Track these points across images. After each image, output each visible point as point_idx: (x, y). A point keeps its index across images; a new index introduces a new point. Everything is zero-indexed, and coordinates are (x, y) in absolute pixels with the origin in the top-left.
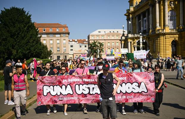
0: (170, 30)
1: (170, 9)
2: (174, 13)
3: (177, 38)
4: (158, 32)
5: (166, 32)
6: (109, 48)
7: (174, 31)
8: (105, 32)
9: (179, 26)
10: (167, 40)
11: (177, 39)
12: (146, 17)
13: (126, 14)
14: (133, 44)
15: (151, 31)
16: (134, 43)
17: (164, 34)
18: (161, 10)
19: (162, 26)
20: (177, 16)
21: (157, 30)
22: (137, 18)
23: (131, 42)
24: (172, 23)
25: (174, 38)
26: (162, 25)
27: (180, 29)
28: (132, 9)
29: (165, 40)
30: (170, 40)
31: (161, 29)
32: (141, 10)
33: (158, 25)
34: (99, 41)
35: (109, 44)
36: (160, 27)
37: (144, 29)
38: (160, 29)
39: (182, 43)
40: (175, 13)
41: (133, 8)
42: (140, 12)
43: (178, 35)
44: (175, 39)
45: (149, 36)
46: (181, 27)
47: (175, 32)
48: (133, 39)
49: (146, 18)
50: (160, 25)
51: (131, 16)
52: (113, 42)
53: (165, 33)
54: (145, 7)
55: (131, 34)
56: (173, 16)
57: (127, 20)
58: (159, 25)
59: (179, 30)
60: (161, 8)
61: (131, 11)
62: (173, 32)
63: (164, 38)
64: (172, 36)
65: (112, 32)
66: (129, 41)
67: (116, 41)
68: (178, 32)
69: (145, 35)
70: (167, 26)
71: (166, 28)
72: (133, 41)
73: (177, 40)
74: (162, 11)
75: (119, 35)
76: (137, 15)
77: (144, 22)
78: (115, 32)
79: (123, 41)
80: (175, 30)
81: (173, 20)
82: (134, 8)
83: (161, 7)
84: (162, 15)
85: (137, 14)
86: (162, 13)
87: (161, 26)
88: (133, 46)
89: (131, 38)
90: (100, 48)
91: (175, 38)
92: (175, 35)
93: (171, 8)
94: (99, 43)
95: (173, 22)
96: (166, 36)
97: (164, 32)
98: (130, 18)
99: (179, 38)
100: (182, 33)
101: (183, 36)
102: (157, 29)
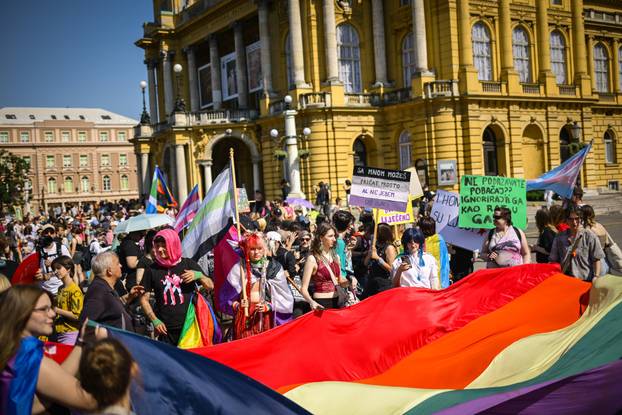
0: (347, 98)
1: (341, 19)
2: (353, 35)
3: (371, 129)
4: (304, 105)
5: (334, 105)
6: (52, 179)
7: (362, 102)
8: (32, 117)
9: (374, 83)
10: (338, 135)
11: (370, 132)
12: (232, 51)
13: (141, 40)
14: (196, 154)
15: (268, 101)
16: (199, 150)
17: (328, 113)
18: (309, 20)
19: (317, 83)
20: (361, 46)
21: (301, 96)
22: (189, 56)
23: (186, 147)
24: (348, 71)
25: (360, 129)
26: (317, 77)
27: (379, 95)
28: (168, 21)
29: (331, 135)
30: (348, 135)
31: (311, 91)
32: (209, 26)
33: (300, 76)
34: (10, 150)
35: (50, 163)
36: (307, 86)
37: (227, 98)
38: (309, 94)
39: (389, 149)
40: (357, 35)
41: (171, 18)
42: (202, 34)
43: (371, 118)
44: (364, 131)
45: (258, 122)
46: (380, 86)
47: (361, 104)
48: (195, 133)
49: (233, 56)
50: (309, 79)
51: (166, 48)
52: (68, 154)
53: (330, 108)
54: (230, 13)
55: (187, 114)
56: (349, 48)
57: (145, 62)
58: (303, 79)
59: (376, 98)
60: (309, 12)
61: (163, 27)
62: (356, 104)
63: (330, 128)
64: (355, 118)
65: (60, 117)
66: (178, 142)
67: (76, 150)
68: (374, 104)
69: (243, 119)
70: (337, 82)
71: (332, 88)
72: (196, 142)
73: (372, 135)
74: (314, 23)
75: (89, 129)
76: (190, 46)
77: (224, 72)
78: (72, 118)
79: (145, 142)
80: (361, 97)
81: (349, 62)
82: (175, 16)
83: (309, 9)
84: (315, 40)
85: (191, 39)
86: (314, 32)
87: (313, 81)
88: (197, 162)
89: (186, 131)
90: (17, 176)
91: (365, 128)
92: (364, 119)
93: (345, 15)
94: (14, 159)
95: (351, 69)
96: (335, 118)
97: (329, 105)
98: (163, 55)
99: (379, 129)
100: (386, 109)
101: (392, 122)
102: (299, 92)
